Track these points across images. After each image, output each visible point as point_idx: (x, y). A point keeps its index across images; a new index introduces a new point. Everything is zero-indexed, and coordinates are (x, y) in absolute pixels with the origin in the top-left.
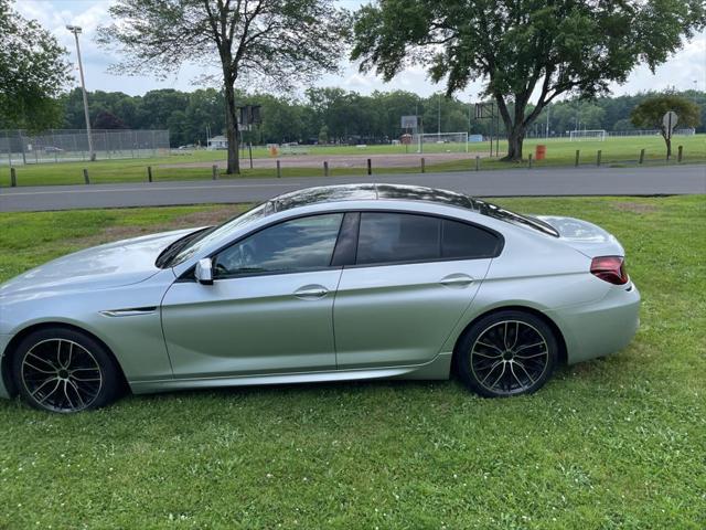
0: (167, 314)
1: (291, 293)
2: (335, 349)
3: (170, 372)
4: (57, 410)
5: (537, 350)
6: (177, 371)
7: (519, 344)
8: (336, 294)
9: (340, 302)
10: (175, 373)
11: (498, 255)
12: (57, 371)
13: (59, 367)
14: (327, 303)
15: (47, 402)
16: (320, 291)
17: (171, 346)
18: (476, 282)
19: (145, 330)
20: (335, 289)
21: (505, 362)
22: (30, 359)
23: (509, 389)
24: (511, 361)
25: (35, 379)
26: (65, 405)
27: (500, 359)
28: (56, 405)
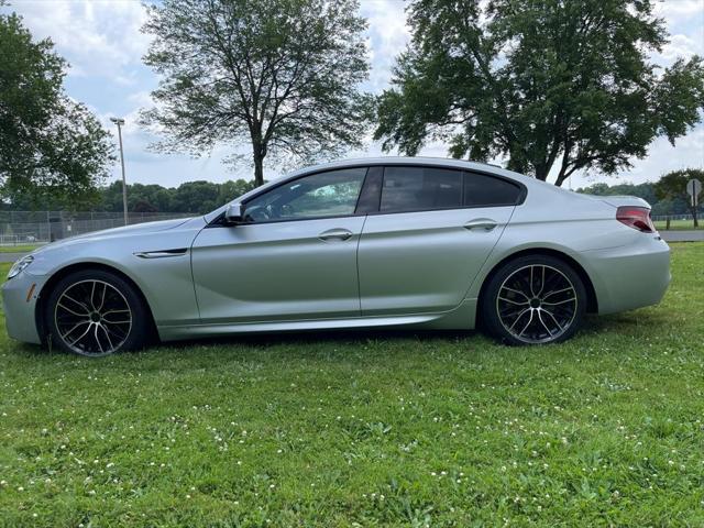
0: (197, 256)
1: (317, 235)
2: (360, 294)
3: (197, 317)
4: (86, 354)
5: (564, 296)
6: (205, 315)
7: (546, 290)
8: (360, 237)
9: (365, 245)
10: (202, 317)
11: (521, 203)
12: (89, 315)
13: (92, 310)
14: (351, 246)
15: (77, 345)
16: (345, 233)
17: (200, 289)
18: (501, 225)
19: (176, 272)
20: (359, 232)
21: (533, 309)
22: (64, 301)
23: (538, 338)
24: (539, 309)
25: (67, 321)
26: (95, 350)
27: (527, 306)
28: (86, 350)
